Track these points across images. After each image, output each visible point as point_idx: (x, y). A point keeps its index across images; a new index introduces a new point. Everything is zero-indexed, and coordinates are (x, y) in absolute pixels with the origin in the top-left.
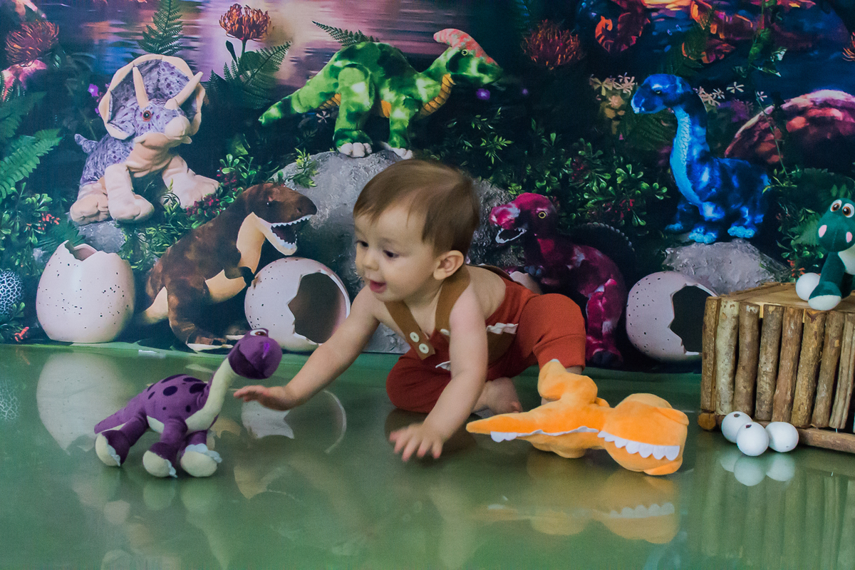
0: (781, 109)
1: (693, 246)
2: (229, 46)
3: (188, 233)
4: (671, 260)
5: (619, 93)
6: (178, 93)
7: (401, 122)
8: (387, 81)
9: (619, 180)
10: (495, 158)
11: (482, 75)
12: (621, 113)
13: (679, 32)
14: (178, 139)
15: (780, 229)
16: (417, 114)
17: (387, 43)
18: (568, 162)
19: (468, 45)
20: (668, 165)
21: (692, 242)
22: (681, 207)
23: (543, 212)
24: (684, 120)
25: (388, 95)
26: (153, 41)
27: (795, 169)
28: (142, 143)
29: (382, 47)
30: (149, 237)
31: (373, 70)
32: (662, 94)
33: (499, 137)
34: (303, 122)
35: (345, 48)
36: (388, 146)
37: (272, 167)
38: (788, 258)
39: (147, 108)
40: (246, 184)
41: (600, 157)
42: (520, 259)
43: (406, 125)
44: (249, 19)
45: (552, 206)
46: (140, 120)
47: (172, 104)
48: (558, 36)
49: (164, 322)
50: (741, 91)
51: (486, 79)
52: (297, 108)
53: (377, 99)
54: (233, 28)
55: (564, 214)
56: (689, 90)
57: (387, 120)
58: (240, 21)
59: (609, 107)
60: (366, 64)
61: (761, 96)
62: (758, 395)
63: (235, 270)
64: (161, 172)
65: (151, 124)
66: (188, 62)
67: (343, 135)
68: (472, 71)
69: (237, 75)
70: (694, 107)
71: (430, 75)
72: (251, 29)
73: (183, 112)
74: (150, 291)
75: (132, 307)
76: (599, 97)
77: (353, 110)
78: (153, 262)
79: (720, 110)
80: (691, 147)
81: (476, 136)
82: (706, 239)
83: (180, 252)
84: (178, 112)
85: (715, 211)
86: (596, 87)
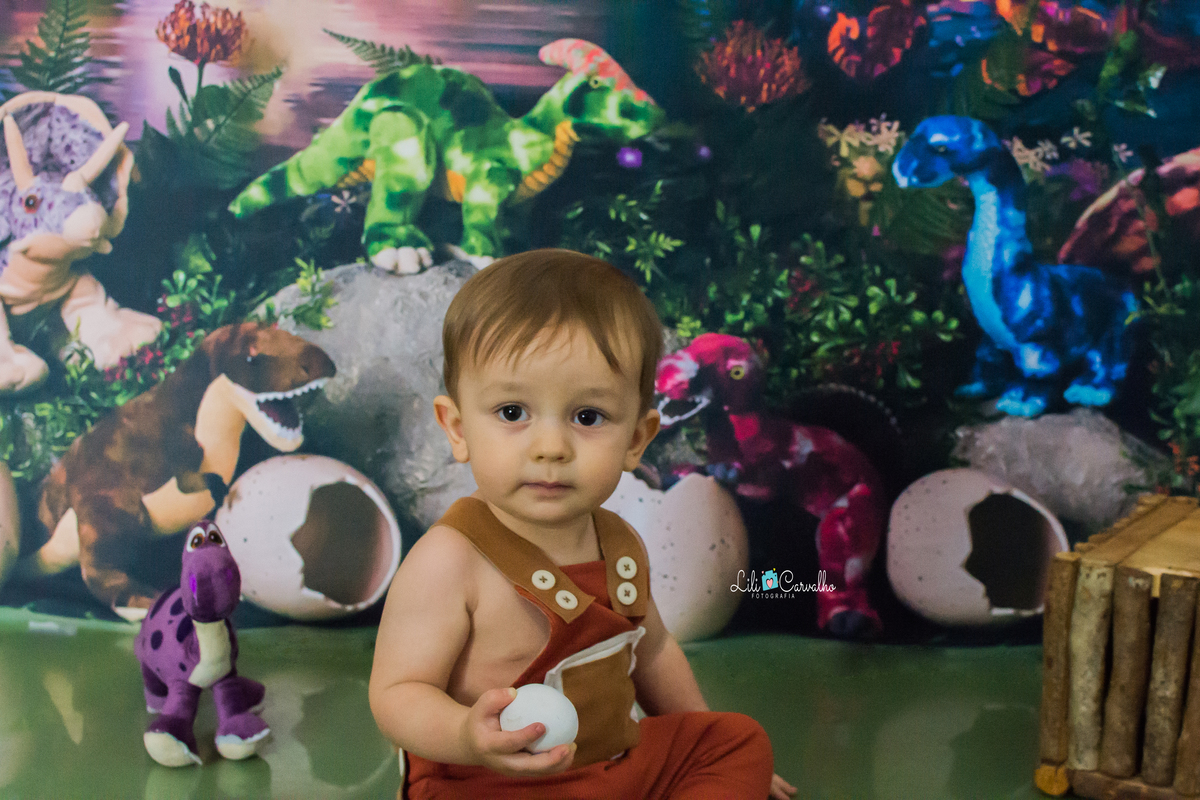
0: (1157, 177)
1: (1004, 423)
2: (175, 75)
3: (110, 413)
4: (965, 449)
5: (872, 151)
6: (85, 162)
7: (484, 209)
8: (458, 136)
9: (873, 308)
10: (653, 273)
11: (627, 122)
12: (876, 187)
13: (977, 40)
14: (88, 244)
15: (1155, 389)
16: (511, 195)
17: (457, 67)
18: (783, 277)
19: (603, 69)
20: (958, 280)
21: (1002, 415)
22: (983, 353)
23: (739, 367)
24: (988, 200)
25: (459, 160)
26: (39, 69)
27: (1180, 281)
28: (25, 252)
29: (446, 73)
30: (40, 421)
31: (433, 117)
32: (948, 152)
33: (659, 234)
34: (308, 213)
35: (380, 77)
36: (460, 252)
37: (255, 292)
38: (1169, 440)
39: (31, 189)
40: (210, 323)
41: (840, 267)
42: (699, 452)
43: (493, 214)
44: (208, 27)
45: (755, 357)
46: (19, 210)
47: (75, 183)
48: (763, 49)
49: (72, 572)
50: (1087, 143)
51: (636, 130)
52: (298, 187)
53: (441, 169)
54: (181, 42)
55: (776, 370)
56: (994, 143)
57: (457, 207)
58: (193, 30)
59: (855, 177)
60: (420, 105)
61: (1122, 152)
62: (1147, 739)
63: (195, 479)
64: (58, 305)
65: (38, 218)
66: (103, 105)
67: (380, 234)
68: (608, 115)
69: (190, 127)
70: (1004, 175)
71: (534, 124)
72: (212, 46)
73: (96, 197)
74: (45, 516)
75: (15, 544)
76: (836, 160)
77: (398, 188)
78: (50, 466)
79: (1051, 179)
80: (999, 246)
81: (617, 233)
82: (1028, 409)
83: (96, 448)
84: (87, 197)
85: (1043, 359)
86: (831, 141)
